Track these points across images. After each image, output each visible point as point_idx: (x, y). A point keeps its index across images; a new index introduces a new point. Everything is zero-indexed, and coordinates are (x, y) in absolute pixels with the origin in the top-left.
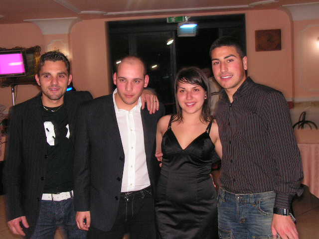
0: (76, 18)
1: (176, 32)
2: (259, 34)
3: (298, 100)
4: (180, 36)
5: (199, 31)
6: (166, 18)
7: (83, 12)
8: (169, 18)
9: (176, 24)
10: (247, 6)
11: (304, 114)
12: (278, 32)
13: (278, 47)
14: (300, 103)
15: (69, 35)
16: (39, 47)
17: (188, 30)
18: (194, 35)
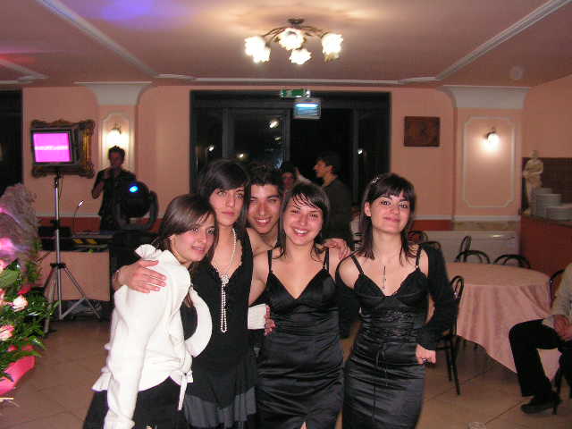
0: (150, 82)
1: (292, 110)
2: (409, 122)
3: (459, 218)
4: (296, 117)
5: (324, 112)
6: (279, 91)
7: (162, 76)
8: (284, 91)
9: (292, 100)
10: (396, 82)
11: (468, 239)
12: (435, 122)
13: (435, 142)
14: (461, 224)
15: (136, 108)
16: (93, 122)
17: (309, 109)
18: (318, 118)
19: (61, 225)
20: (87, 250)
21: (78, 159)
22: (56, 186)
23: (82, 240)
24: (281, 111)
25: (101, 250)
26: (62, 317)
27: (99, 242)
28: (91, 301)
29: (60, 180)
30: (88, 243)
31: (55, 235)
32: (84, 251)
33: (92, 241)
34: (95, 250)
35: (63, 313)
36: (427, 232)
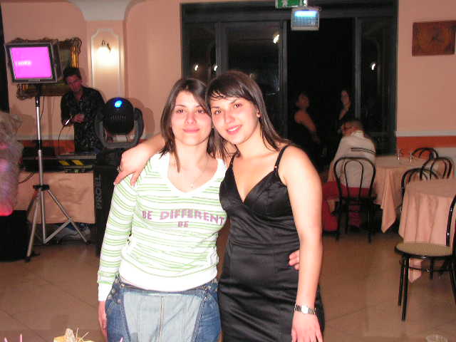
1: (289, 22)
2: (417, 27)
4: (294, 28)
5: (323, 21)
6: (274, 1)
8: (279, 0)
9: (289, 10)
12: (450, 26)
13: (449, 50)
15: (124, 23)
16: (79, 39)
17: (307, 19)
18: (316, 29)
19: (45, 145)
20: (72, 171)
21: (58, 77)
22: (38, 105)
23: (67, 161)
24: (277, 23)
25: (87, 171)
26: (46, 240)
27: (86, 162)
28: (78, 224)
29: (42, 98)
30: (74, 164)
31: (37, 155)
32: (69, 172)
33: (78, 163)
34: (80, 171)
35: (47, 236)
36: (437, 149)
